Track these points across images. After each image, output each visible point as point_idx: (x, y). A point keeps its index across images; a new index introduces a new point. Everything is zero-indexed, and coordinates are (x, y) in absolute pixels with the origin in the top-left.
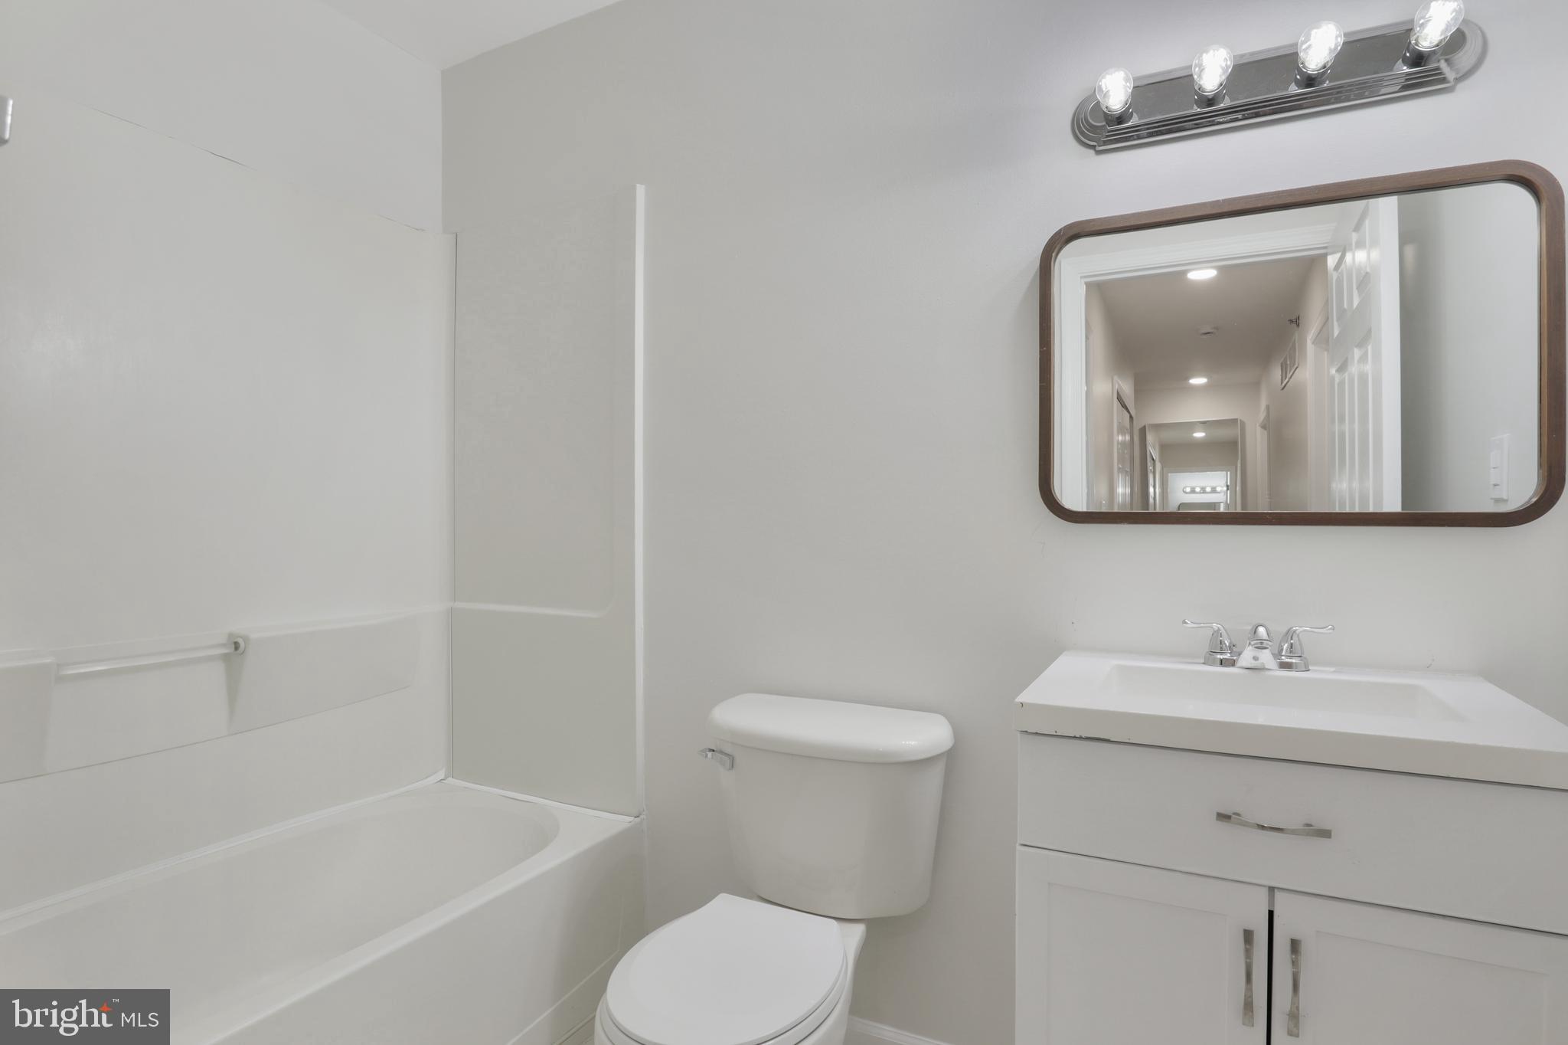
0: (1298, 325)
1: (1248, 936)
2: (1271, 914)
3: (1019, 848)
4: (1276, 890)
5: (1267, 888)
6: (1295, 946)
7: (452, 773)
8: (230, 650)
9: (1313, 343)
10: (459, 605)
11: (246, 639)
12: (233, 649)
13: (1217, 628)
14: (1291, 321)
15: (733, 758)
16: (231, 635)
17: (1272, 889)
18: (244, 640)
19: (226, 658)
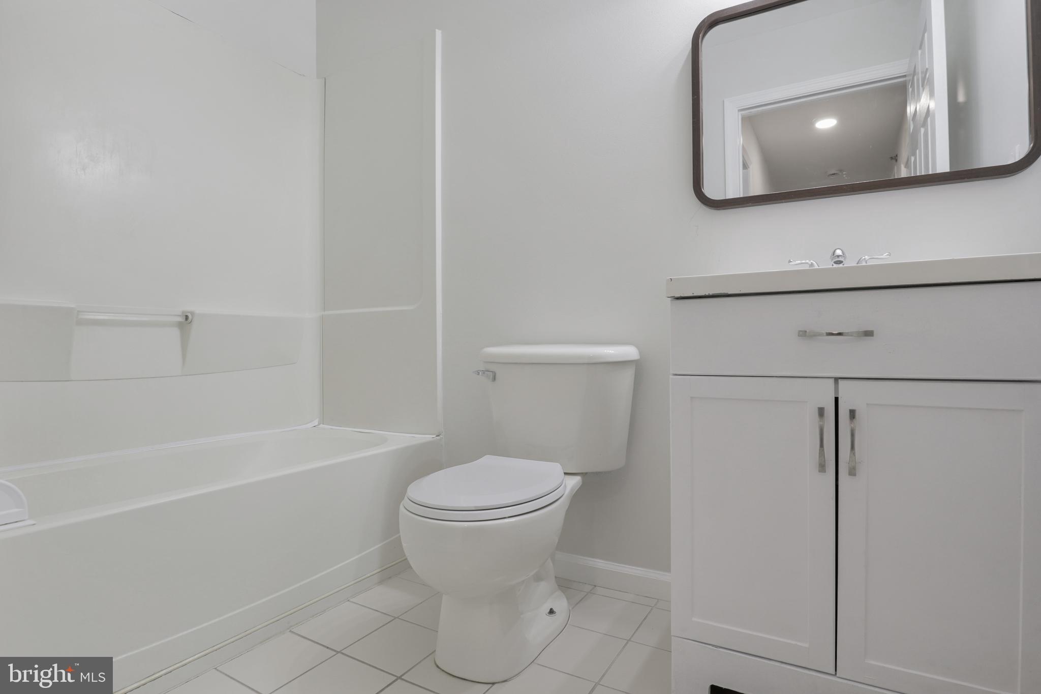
0: (897, 160)
1: (821, 412)
2: (837, 399)
3: (671, 377)
4: (839, 380)
5: (833, 379)
6: (852, 414)
7: (322, 421)
8: (181, 319)
9: (905, 167)
10: (327, 313)
11: (192, 313)
12: (185, 319)
13: (810, 263)
14: (892, 158)
15: (495, 374)
16: (183, 312)
17: (837, 380)
18: (192, 316)
19: (180, 325)
